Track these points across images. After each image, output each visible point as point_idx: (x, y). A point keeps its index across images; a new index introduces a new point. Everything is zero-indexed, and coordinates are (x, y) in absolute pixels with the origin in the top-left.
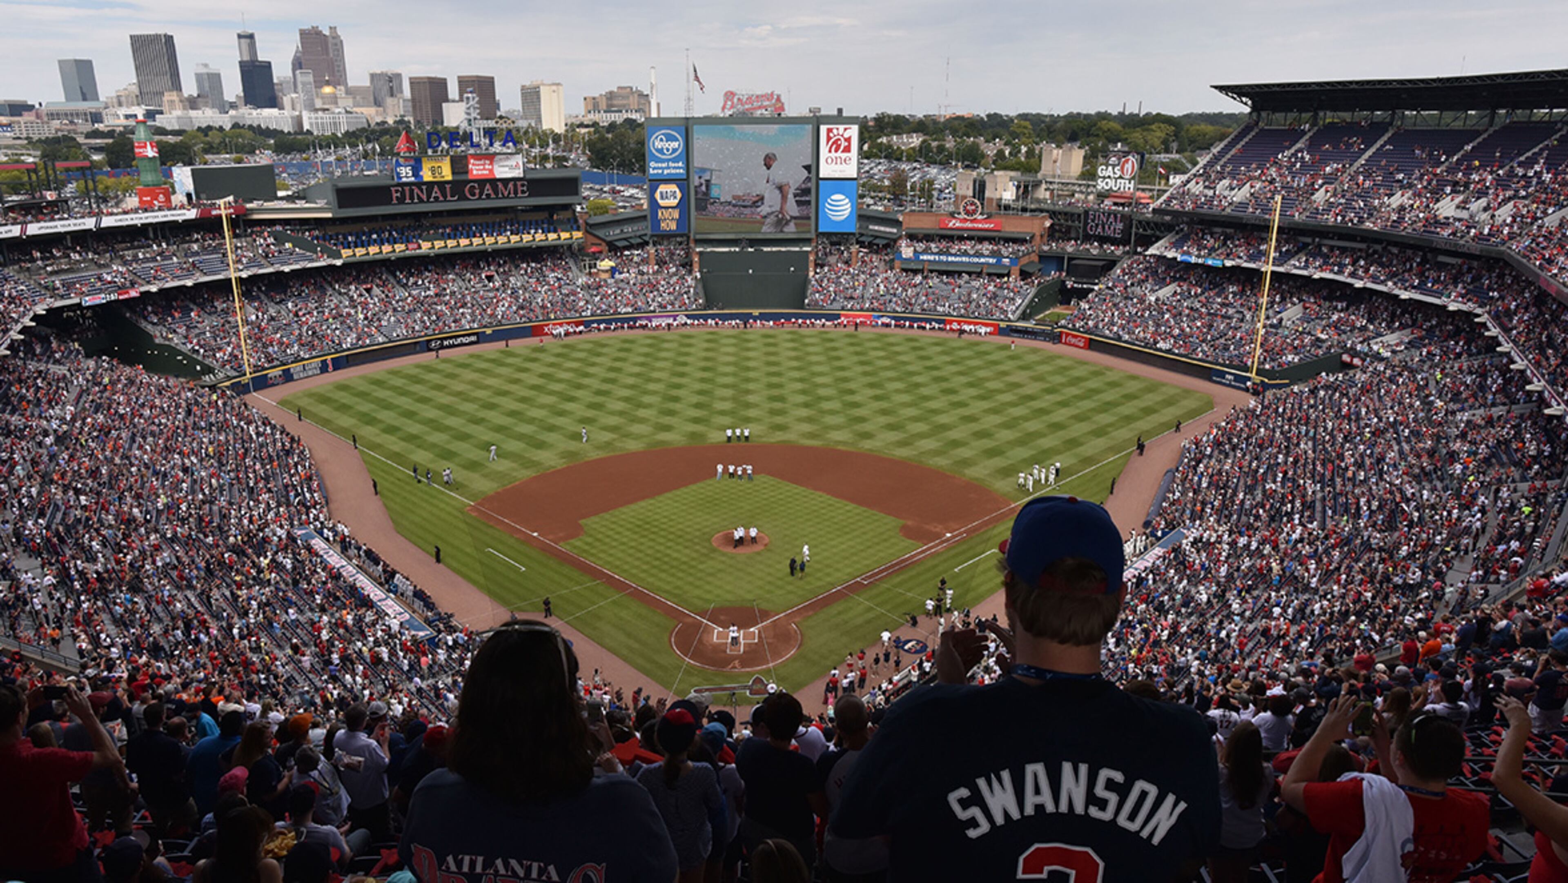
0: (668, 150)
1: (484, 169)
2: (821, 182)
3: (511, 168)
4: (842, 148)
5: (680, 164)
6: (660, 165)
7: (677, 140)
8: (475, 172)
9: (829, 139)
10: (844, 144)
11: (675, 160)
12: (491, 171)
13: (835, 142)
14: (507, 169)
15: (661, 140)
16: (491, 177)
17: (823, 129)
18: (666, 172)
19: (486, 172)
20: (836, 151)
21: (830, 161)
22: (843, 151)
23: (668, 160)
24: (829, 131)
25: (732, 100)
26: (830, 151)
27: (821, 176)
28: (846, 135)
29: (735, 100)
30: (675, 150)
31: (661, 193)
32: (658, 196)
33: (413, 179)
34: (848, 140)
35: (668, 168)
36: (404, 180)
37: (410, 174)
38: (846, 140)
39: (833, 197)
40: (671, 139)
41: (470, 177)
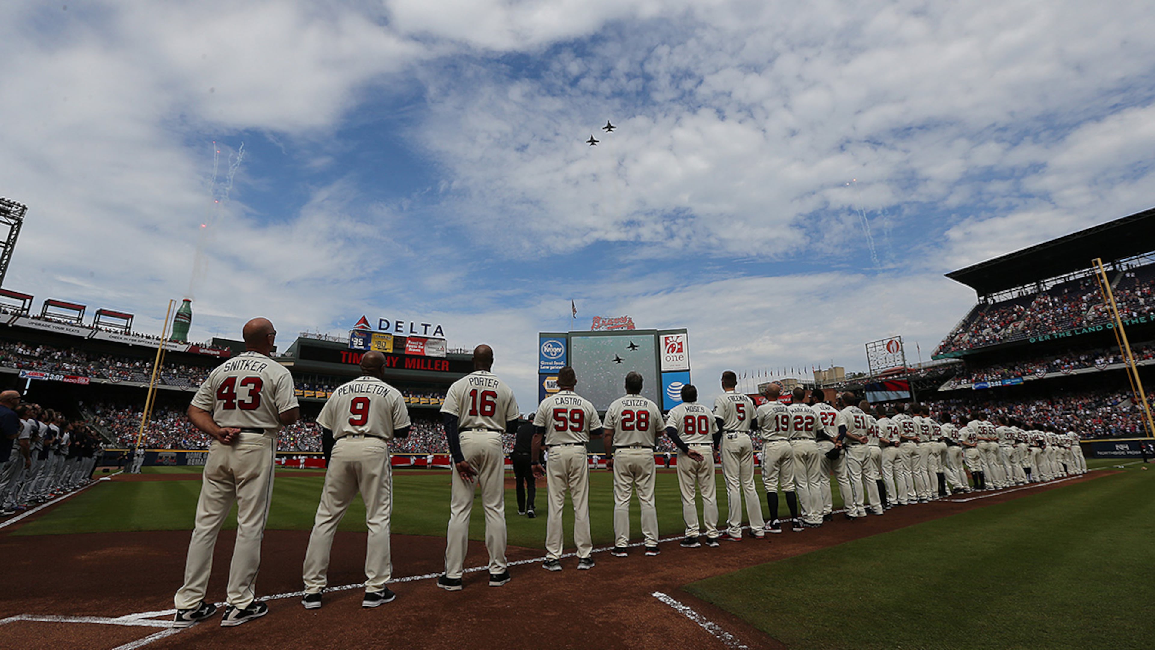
0: (554, 353)
1: (418, 348)
2: (663, 374)
3: (438, 350)
4: (676, 350)
5: (562, 363)
6: (547, 363)
7: (560, 347)
8: (410, 350)
9: (667, 344)
10: (678, 347)
11: (558, 360)
12: (423, 350)
13: (671, 346)
14: (434, 350)
15: (549, 346)
16: (422, 354)
17: (662, 338)
18: (552, 368)
19: (419, 351)
20: (672, 352)
21: (668, 359)
22: (677, 352)
23: (554, 360)
24: (667, 339)
25: (598, 322)
26: (668, 352)
27: (663, 370)
28: (678, 341)
29: (601, 322)
30: (558, 353)
31: (548, 383)
32: (545, 384)
33: (362, 347)
34: (680, 344)
35: (553, 365)
36: (356, 347)
37: (361, 343)
38: (679, 344)
39: (672, 384)
40: (555, 345)
41: (406, 353)
